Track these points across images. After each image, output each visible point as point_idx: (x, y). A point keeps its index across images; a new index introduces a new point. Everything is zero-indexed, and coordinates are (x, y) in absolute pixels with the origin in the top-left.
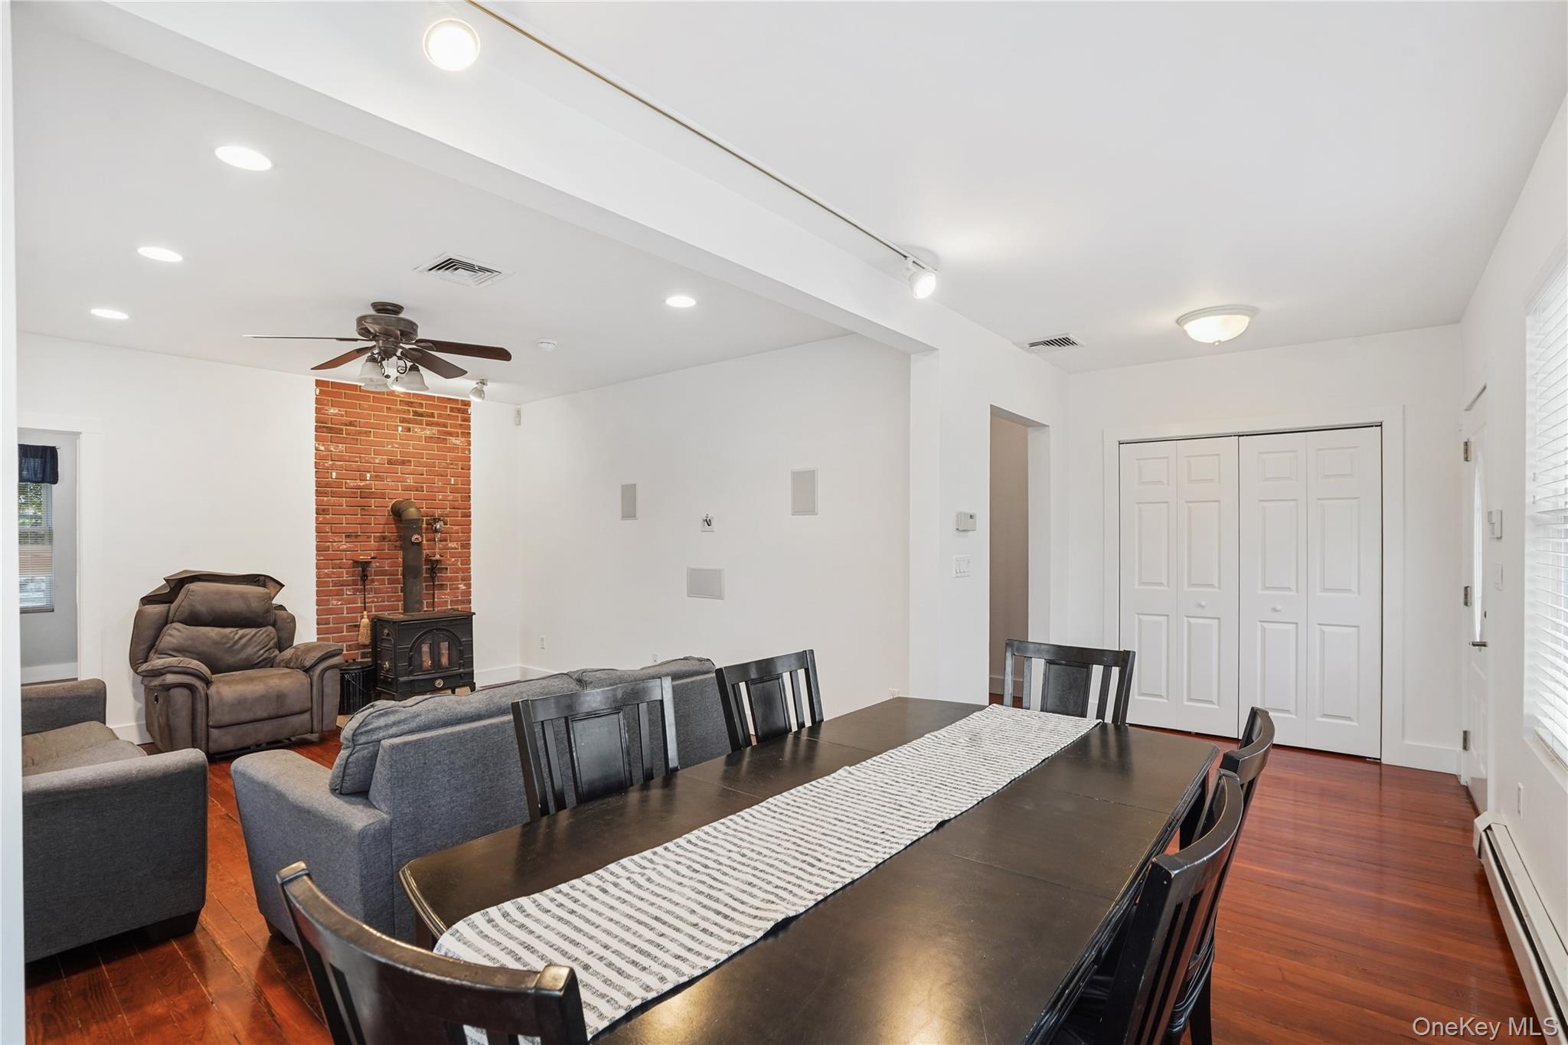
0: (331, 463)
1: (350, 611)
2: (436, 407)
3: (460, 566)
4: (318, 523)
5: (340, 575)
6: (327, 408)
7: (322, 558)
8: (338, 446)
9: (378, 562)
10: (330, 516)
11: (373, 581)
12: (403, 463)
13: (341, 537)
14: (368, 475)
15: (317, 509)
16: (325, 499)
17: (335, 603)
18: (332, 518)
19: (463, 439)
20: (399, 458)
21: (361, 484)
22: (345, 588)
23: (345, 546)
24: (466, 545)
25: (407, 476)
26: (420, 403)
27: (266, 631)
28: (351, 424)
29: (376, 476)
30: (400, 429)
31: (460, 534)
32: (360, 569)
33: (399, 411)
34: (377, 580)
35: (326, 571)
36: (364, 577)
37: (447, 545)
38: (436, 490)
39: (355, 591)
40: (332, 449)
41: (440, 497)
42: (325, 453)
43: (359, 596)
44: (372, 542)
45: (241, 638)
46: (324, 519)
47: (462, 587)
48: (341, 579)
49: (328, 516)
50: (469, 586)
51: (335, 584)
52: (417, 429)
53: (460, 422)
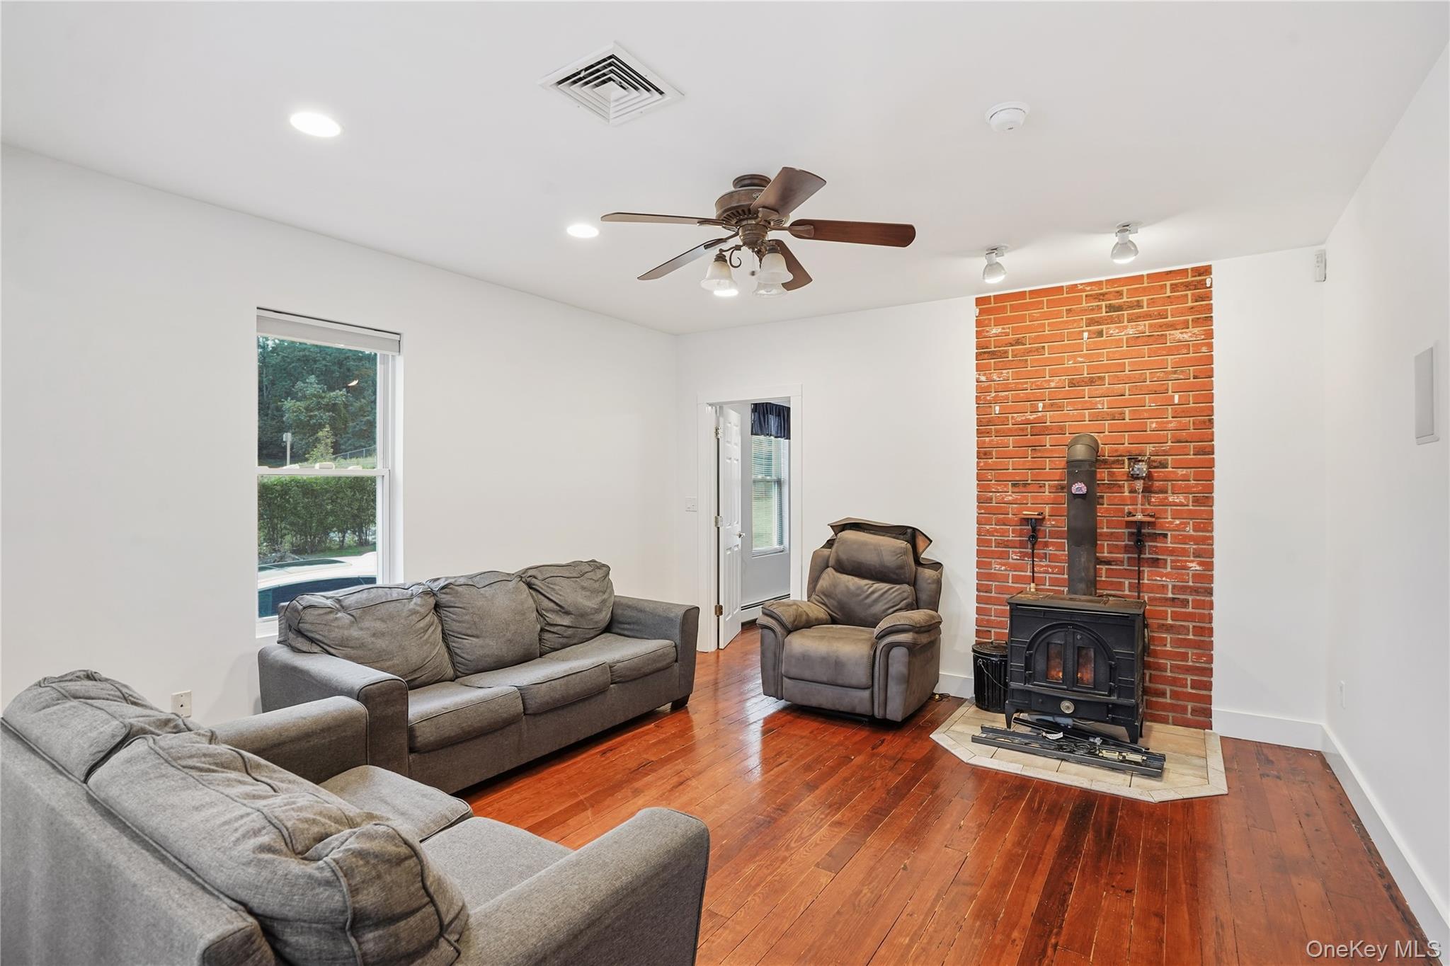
0: (995, 394)
1: (1017, 579)
2: (1145, 291)
3: (1192, 532)
4: (980, 469)
5: (1004, 533)
6: (987, 329)
7: (983, 511)
8: (1002, 373)
9: (1054, 520)
10: (994, 460)
11: (1046, 545)
12: (1091, 382)
13: (1006, 486)
14: (1041, 405)
15: (978, 452)
16: (987, 439)
17: (997, 567)
18: (996, 462)
19: (1196, 330)
20: (1086, 375)
21: (1031, 418)
22: (1011, 550)
23: (1010, 498)
24: (1205, 499)
25: (1098, 399)
26: (1118, 292)
27: (898, 589)
28: (1018, 342)
29: (1052, 405)
30: (1086, 335)
31: (1193, 482)
32: (1030, 527)
33: (1084, 311)
34: (1054, 544)
35: (988, 527)
36: (1034, 537)
37: (1167, 498)
38: (1146, 415)
39: (1023, 555)
40: (995, 377)
41: (1154, 425)
42: (986, 384)
43: (1028, 561)
44: (1047, 493)
45: (873, 592)
46: (986, 463)
47: (1195, 566)
48: (1006, 539)
49: (990, 460)
50: (1209, 566)
51: (998, 544)
52: (1112, 330)
53: (1190, 304)
